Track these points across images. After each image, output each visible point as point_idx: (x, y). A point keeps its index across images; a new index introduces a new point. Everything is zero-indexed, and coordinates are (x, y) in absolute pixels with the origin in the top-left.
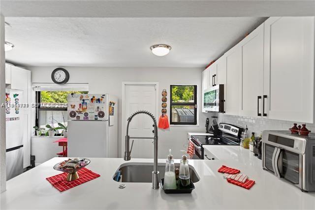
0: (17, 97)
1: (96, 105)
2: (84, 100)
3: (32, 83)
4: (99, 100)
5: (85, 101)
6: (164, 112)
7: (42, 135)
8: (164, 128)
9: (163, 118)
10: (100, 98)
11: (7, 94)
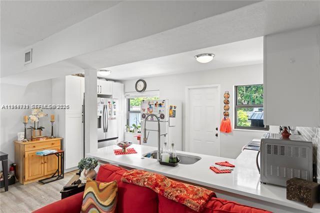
0: (115, 104)
1: (159, 108)
2: (150, 105)
3: (125, 93)
4: (160, 105)
5: (152, 106)
6: (226, 115)
7: (131, 131)
8: (226, 132)
9: (225, 121)
10: (162, 103)
11: (109, 102)
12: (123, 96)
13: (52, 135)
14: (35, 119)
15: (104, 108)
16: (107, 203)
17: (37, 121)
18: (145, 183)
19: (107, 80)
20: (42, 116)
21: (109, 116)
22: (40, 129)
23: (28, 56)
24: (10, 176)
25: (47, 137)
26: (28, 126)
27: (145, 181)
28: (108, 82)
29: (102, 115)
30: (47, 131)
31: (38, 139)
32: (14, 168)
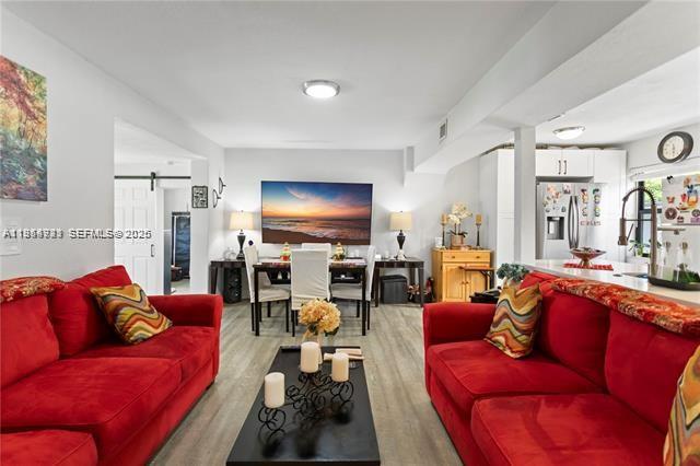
0: (597, 193)
2: (690, 187)
3: (629, 170)
5: (695, 188)
11: (583, 191)
12: (624, 176)
13: (478, 244)
14: (455, 219)
15: (571, 202)
16: (523, 311)
17: (458, 222)
18: (586, 292)
19: (582, 147)
20: (464, 216)
21: (582, 218)
22: (462, 234)
23: (443, 130)
24: (427, 292)
25: (470, 248)
26: (447, 230)
27: (586, 289)
28: (584, 151)
29: (565, 215)
30: (471, 238)
31: (459, 248)
32: (431, 283)
